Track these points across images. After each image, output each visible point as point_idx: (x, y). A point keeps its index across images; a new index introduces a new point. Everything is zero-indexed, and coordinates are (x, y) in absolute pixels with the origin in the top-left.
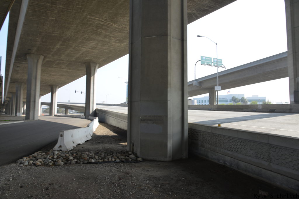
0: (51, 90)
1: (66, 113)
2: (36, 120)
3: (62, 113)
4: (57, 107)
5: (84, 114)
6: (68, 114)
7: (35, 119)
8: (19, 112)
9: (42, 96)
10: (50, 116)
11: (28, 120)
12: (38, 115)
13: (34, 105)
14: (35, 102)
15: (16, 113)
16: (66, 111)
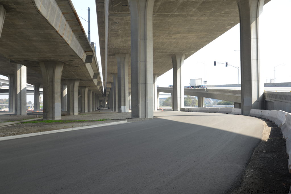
0: (172, 64)
1: (199, 106)
2: (150, 119)
3: (192, 106)
4: (185, 94)
5: (233, 106)
7: (148, 117)
8: (125, 106)
9: (158, 77)
10: (174, 111)
11: (136, 119)
12: (155, 110)
13: (145, 89)
14: (145, 83)
15: (120, 107)
16: (200, 101)
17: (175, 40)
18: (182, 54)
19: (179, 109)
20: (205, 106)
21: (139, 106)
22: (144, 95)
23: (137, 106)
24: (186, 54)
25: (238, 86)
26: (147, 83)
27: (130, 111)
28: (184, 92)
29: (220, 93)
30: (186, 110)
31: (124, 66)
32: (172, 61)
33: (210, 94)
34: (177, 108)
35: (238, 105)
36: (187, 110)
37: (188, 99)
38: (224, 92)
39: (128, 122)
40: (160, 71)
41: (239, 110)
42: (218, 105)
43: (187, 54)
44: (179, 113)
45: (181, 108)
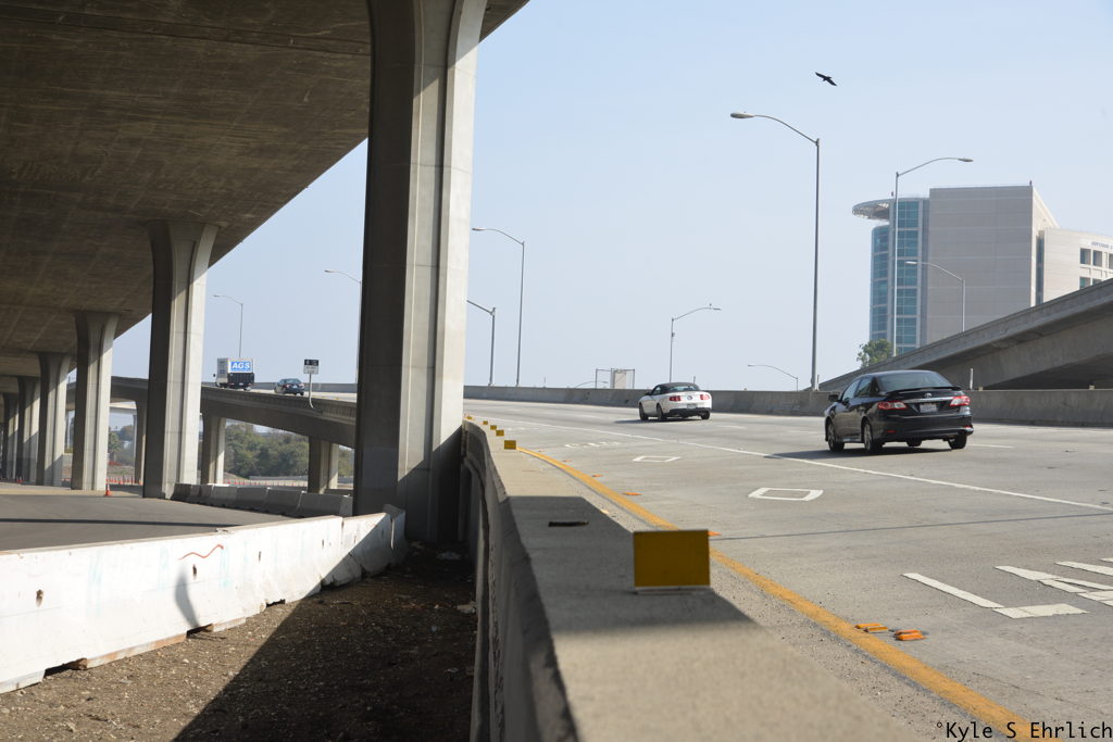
1: (313, 477)
6: (334, 484)
10: (144, 496)
17: (137, 151)
18: (200, 226)
19: (168, 490)
24: (220, 227)
30: (192, 493)
33: (330, 422)
34: (159, 482)
36: (197, 493)
43: (224, 224)
44: (168, 507)
45: (181, 482)
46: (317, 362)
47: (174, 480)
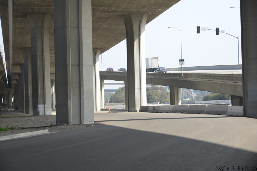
0: (125, 31)
1: (172, 102)
2: (87, 125)
3: (161, 103)
4: (147, 83)
5: (230, 101)
6: (180, 103)
7: (85, 123)
8: (44, 104)
9: (101, 53)
10: (129, 112)
11: (65, 126)
12: (96, 111)
13: (78, 74)
14: (79, 65)
15: (35, 107)
16: (174, 94)
18: (142, 15)
19: (138, 109)
20: (182, 103)
21: (69, 104)
22: (77, 85)
23: (65, 104)
24: (148, 15)
25: (237, 68)
26: (82, 65)
27: (54, 113)
28: (147, 79)
29: (207, 80)
30: (149, 109)
31: (42, 35)
32: (125, 27)
33: (190, 81)
34: (134, 106)
35: (238, 100)
36: (152, 109)
37: (153, 90)
38: (214, 79)
39: (50, 133)
40: (104, 43)
41: (239, 109)
42: (204, 100)
43: (150, 14)
44: (138, 114)
45: (142, 106)
46: (184, 60)
47: (139, 105)
